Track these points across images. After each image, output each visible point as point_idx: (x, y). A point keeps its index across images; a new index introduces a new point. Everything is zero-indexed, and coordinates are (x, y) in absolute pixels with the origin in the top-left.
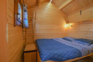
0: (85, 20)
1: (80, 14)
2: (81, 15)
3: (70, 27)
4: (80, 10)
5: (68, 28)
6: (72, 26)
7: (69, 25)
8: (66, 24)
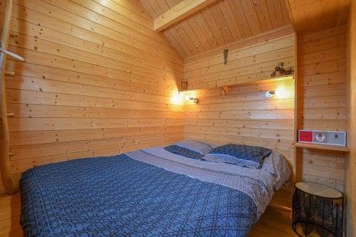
0: (238, 82)
1: (223, 61)
2: (225, 63)
3: (192, 102)
4: (224, 47)
5: (185, 106)
6: (198, 101)
7: (187, 98)
8: (179, 90)
